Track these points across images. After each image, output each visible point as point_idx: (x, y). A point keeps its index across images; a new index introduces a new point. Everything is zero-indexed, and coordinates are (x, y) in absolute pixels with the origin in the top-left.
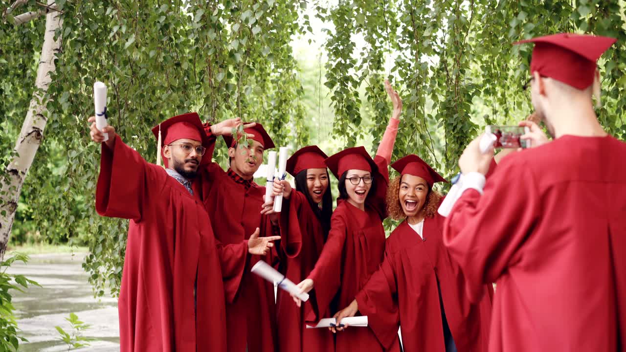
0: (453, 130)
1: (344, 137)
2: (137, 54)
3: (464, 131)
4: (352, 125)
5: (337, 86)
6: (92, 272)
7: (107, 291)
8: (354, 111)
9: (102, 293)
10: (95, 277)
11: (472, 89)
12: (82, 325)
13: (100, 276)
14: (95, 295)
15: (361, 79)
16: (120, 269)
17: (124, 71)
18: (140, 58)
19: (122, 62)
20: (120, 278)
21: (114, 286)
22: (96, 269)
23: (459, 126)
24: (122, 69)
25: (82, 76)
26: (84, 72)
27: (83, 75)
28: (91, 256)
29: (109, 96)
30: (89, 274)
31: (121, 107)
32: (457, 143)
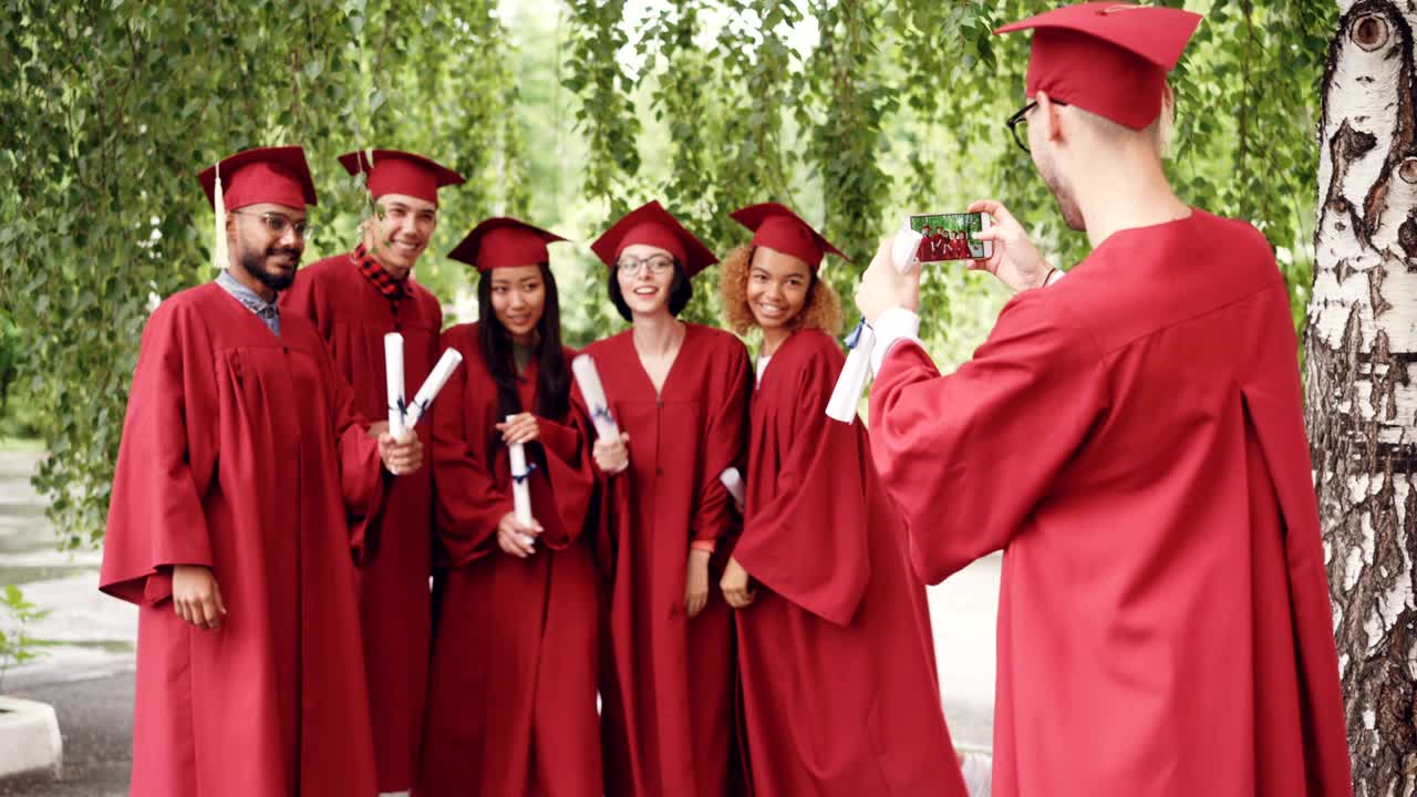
0: (840, 185)
1: (602, 197)
2: (139, 22)
3: (863, 189)
4: (621, 174)
5: (590, 90)
6: (53, 497)
7: (85, 537)
8: (624, 143)
9: (76, 541)
10: (61, 505)
11: (880, 97)
12: (32, 611)
13: (72, 503)
14: (60, 547)
15: (642, 73)
16: (106, 487)
17: (114, 55)
18: (145, 30)
19: (110, 33)
20: (107, 506)
21: (95, 525)
22: (62, 488)
23: (853, 177)
24: (109, 50)
25: (22, 63)
26: (27, 54)
27: (24, 60)
28: (52, 462)
29: (82, 107)
30: (47, 499)
31: (107, 132)
32: (848, 213)
